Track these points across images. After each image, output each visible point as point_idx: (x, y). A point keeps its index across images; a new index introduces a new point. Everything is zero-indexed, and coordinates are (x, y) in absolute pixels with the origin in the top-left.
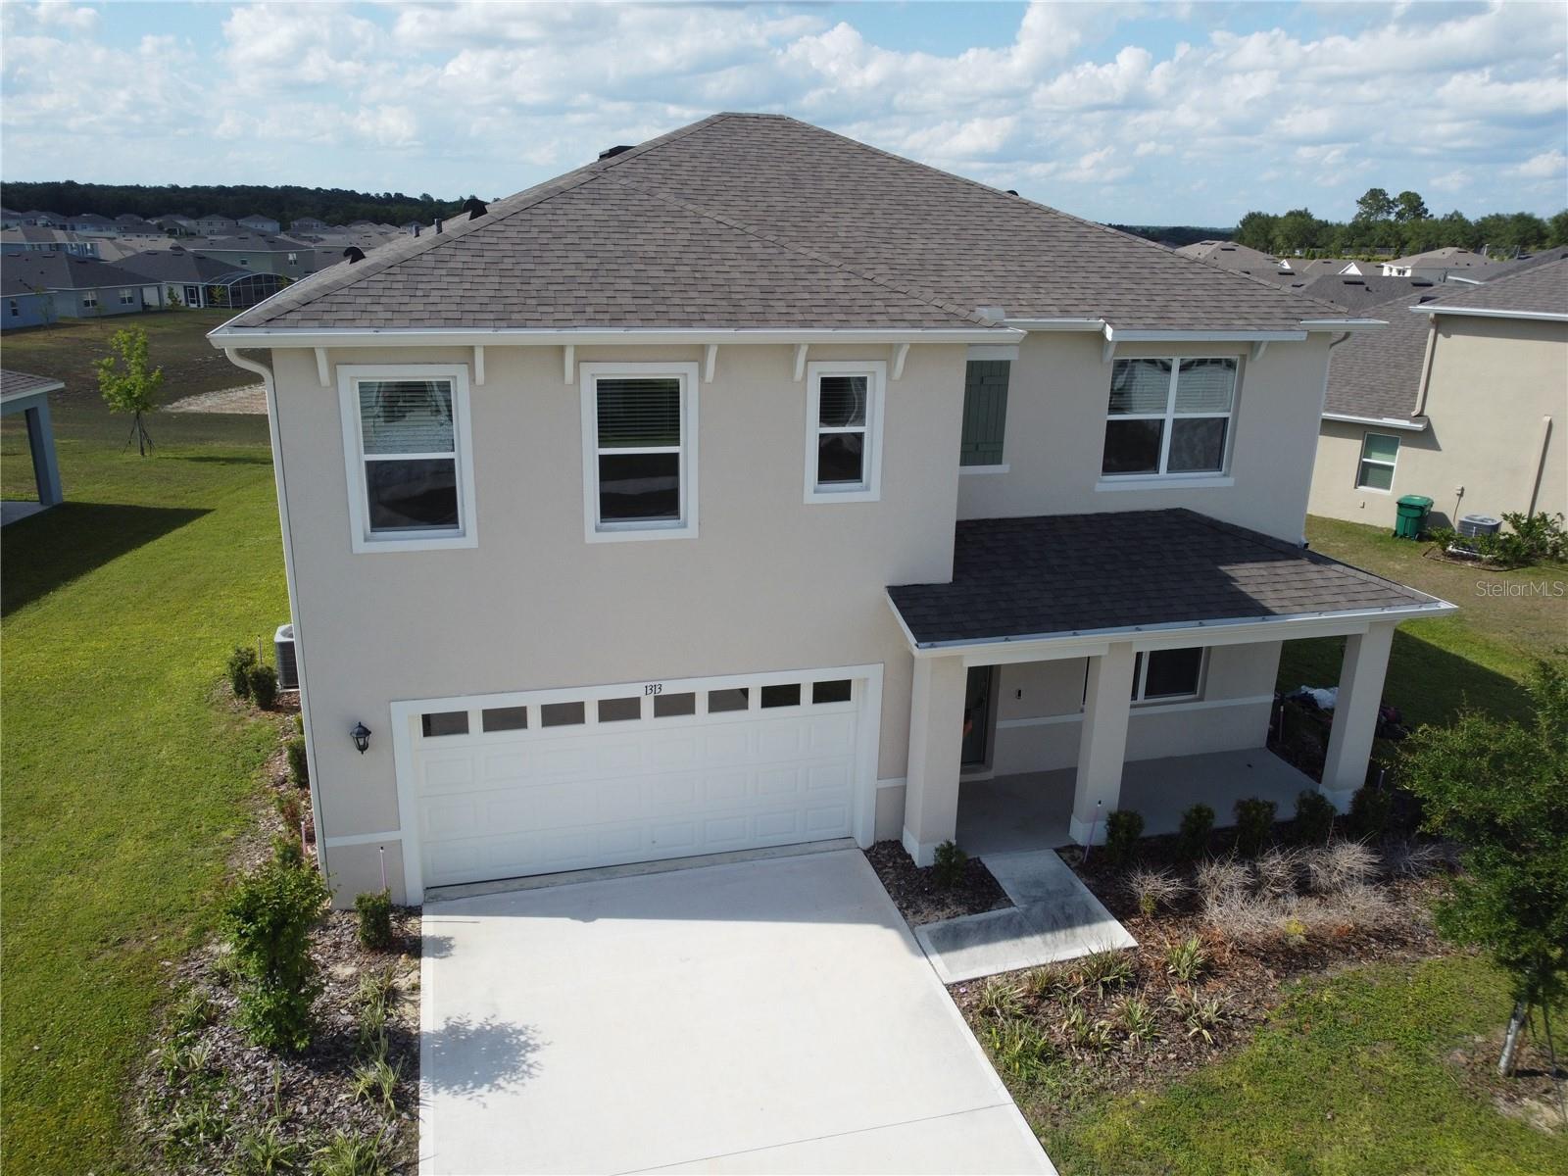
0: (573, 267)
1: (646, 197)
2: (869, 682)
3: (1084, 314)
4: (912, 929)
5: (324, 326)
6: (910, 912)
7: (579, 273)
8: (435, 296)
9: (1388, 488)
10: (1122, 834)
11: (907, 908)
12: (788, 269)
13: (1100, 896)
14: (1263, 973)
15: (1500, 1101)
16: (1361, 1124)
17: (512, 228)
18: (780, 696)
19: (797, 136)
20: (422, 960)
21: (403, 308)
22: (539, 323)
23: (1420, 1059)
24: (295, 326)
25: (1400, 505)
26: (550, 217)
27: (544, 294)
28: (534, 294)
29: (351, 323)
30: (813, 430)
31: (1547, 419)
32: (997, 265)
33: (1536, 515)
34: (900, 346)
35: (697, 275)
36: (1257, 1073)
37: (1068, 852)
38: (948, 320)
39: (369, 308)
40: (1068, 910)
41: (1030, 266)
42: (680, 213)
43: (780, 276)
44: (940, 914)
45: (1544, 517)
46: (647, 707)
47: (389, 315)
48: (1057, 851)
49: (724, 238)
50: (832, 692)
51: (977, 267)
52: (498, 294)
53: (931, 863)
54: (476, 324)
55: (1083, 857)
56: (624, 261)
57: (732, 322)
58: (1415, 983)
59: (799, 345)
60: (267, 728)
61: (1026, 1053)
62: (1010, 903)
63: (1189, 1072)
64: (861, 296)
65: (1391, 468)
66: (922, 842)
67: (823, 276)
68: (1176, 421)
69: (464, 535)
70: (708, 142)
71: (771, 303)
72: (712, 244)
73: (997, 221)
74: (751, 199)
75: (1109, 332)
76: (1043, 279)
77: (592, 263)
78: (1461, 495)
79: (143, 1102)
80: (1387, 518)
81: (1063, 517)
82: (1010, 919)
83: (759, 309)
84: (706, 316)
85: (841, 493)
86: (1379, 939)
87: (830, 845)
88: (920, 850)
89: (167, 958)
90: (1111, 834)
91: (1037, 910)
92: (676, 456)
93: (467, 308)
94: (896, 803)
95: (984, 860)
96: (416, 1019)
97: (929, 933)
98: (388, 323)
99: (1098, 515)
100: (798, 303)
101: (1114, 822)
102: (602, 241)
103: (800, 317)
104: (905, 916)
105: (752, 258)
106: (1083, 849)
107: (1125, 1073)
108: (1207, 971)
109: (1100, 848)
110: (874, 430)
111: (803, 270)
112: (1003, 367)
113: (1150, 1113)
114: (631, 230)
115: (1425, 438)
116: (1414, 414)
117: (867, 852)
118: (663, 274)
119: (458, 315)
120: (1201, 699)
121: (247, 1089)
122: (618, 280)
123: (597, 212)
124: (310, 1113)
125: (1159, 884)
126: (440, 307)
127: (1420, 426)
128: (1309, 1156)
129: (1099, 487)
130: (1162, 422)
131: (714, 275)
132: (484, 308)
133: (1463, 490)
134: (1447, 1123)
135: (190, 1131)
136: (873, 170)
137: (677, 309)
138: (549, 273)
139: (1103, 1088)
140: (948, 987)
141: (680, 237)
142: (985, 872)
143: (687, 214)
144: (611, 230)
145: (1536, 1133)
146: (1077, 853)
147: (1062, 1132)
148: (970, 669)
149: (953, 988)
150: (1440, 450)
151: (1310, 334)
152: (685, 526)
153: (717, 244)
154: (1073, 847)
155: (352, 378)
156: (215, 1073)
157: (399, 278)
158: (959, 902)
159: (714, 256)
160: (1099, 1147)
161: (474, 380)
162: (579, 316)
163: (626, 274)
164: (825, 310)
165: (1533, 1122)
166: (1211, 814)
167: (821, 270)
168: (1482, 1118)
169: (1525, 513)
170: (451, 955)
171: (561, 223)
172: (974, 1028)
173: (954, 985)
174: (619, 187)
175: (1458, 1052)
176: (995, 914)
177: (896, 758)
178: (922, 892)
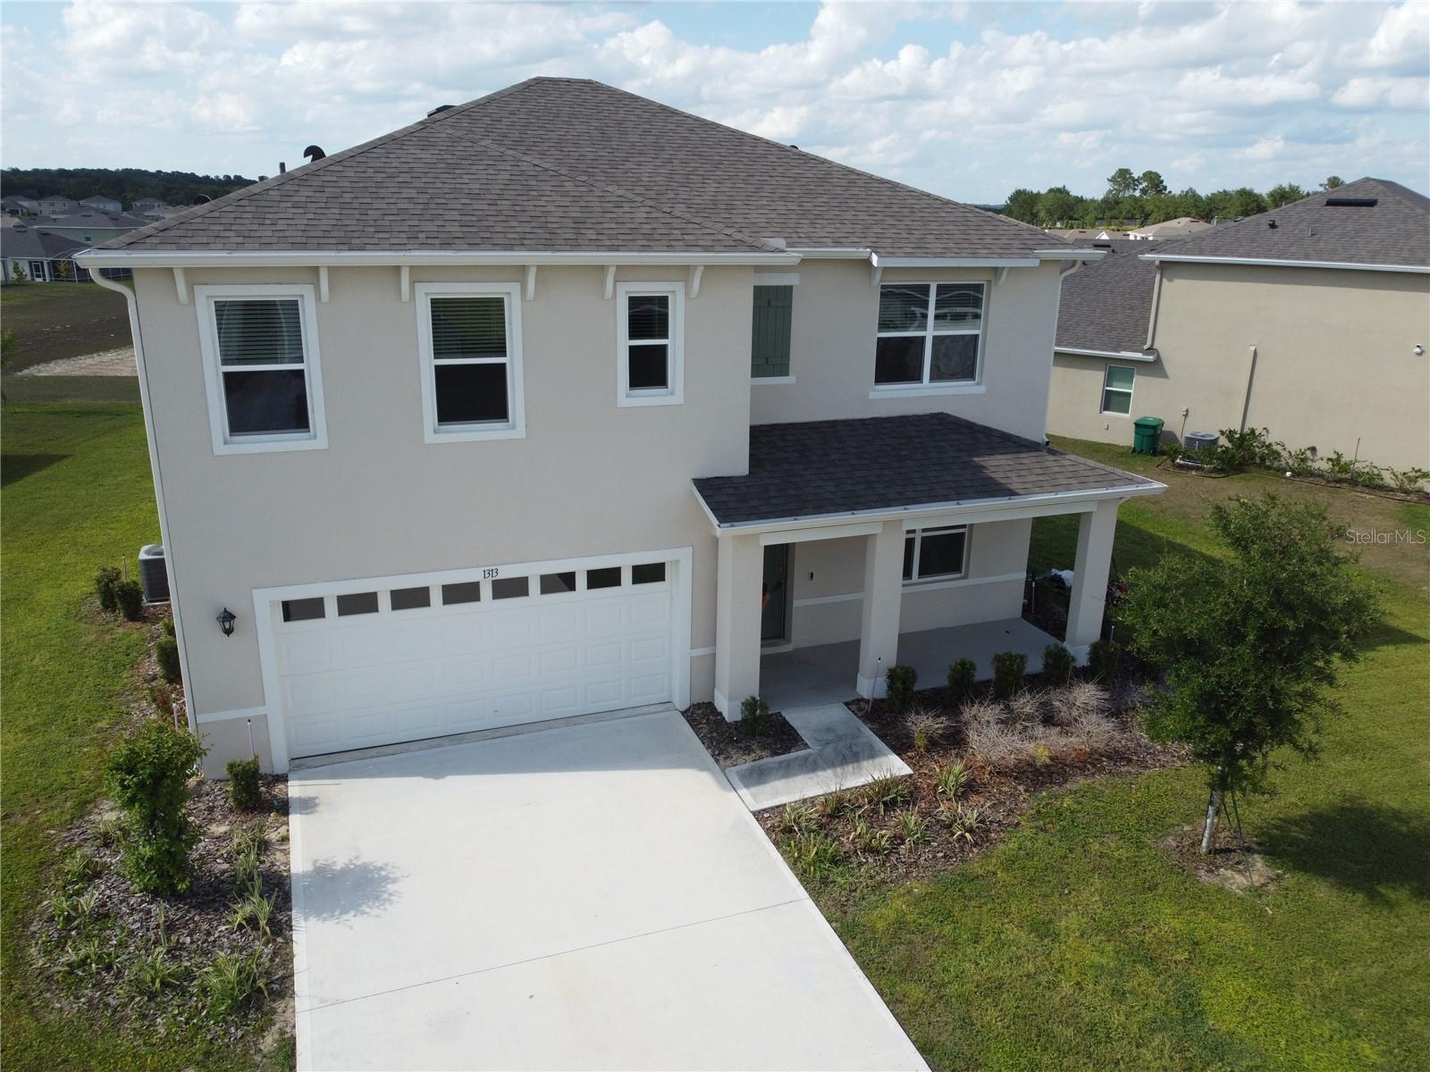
0: (406, 201)
1: (470, 144)
2: (681, 563)
3: (854, 244)
4: (723, 770)
5: (181, 248)
6: (721, 757)
7: (411, 206)
8: (281, 225)
9: (1127, 412)
10: (899, 685)
11: (719, 754)
12: (598, 204)
13: (883, 737)
14: (1015, 789)
15: (1202, 873)
16: (1091, 896)
17: (350, 169)
18: (604, 578)
19: (604, 97)
20: (290, 816)
21: (253, 234)
22: (376, 246)
23: (1139, 845)
24: (154, 248)
25: (1137, 425)
26: (384, 160)
27: (380, 223)
28: (372, 223)
29: (205, 246)
30: (623, 343)
31: (1253, 348)
32: (780, 205)
33: (1246, 430)
34: (696, 267)
35: (517, 208)
36: (1010, 863)
37: (855, 705)
38: (737, 245)
39: (222, 234)
40: (855, 749)
41: (808, 206)
42: (501, 158)
43: (590, 210)
44: (747, 758)
45: (1253, 431)
46: (486, 591)
47: (240, 240)
48: (847, 704)
49: (539, 178)
50: (650, 574)
51: (763, 207)
52: (339, 223)
53: (739, 717)
54: (319, 247)
55: (868, 708)
56: (451, 196)
57: (549, 245)
58: (1137, 790)
59: (608, 266)
60: (135, 636)
61: (820, 857)
62: (806, 746)
63: (955, 865)
64: (661, 226)
65: (1129, 394)
66: (731, 699)
67: (628, 210)
68: (935, 337)
69: (315, 437)
70: (524, 101)
71: (583, 231)
72: (531, 183)
73: (780, 169)
74: (564, 149)
75: (875, 260)
76: (819, 217)
77: (423, 198)
78: (1186, 416)
79: (37, 944)
80: (1127, 438)
81: (842, 421)
82: (806, 759)
83: (573, 236)
84: (526, 242)
85: (649, 397)
86: (1109, 758)
87: (653, 709)
88: (729, 708)
89: (52, 827)
90: (890, 687)
91: (829, 750)
92: (503, 366)
93: (311, 234)
94: (707, 669)
95: (783, 714)
96: (287, 864)
97: (738, 772)
98: (239, 247)
99: (872, 419)
100: (606, 232)
101: (893, 675)
102: (432, 180)
103: (608, 243)
104: (717, 761)
105: (565, 194)
106: (867, 701)
107: (902, 869)
108: (968, 789)
109: (882, 700)
110: (676, 343)
111: (610, 205)
112: (786, 292)
113: (921, 899)
114: (457, 171)
115: (1155, 367)
116: (1146, 347)
117: (683, 713)
118: (486, 207)
119: (304, 240)
120: (966, 577)
121: (134, 927)
122: (447, 212)
123: (426, 156)
124: (192, 942)
125: (929, 722)
126: (287, 234)
127: (1151, 358)
128: (1050, 921)
129: (872, 395)
130: (923, 338)
131: (532, 208)
132: (327, 234)
133: (1187, 411)
134: (1160, 891)
135: (83, 963)
136: (671, 127)
137: (502, 235)
138: (385, 206)
139: (884, 882)
140: (754, 814)
141: (500, 177)
142: (785, 723)
143: (507, 158)
144: (438, 171)
145: (1229, 894)
146: (862, 704)
147: (849, 918)
148: (766, 547)
149: (758, 815)
150: (1167, 377)
151: (1041, 261)
152: (513, 427)
153: (534, 183)
154: (860, 700)
155: (208, 297)
156: (102, 915)
157: (248, 209)
158: (763, 748)
159: (531, 193)
160: (880, 925)
161: (320, 299)
162: (411, 241)
163: (453, 207)
164: (630, 237)
165: (1227, 886)
166: (973, 667)
167: (625, 204)
168: (1187, 885)
169: (1238, 429)
170: (316, 811)
171: (394, 165)
172: (776, 843)
173: (759, 812)
174: (445, 135)
175: (1170, 839)
176: (793, 755)
177: (706, 630)
178: (732, 741)
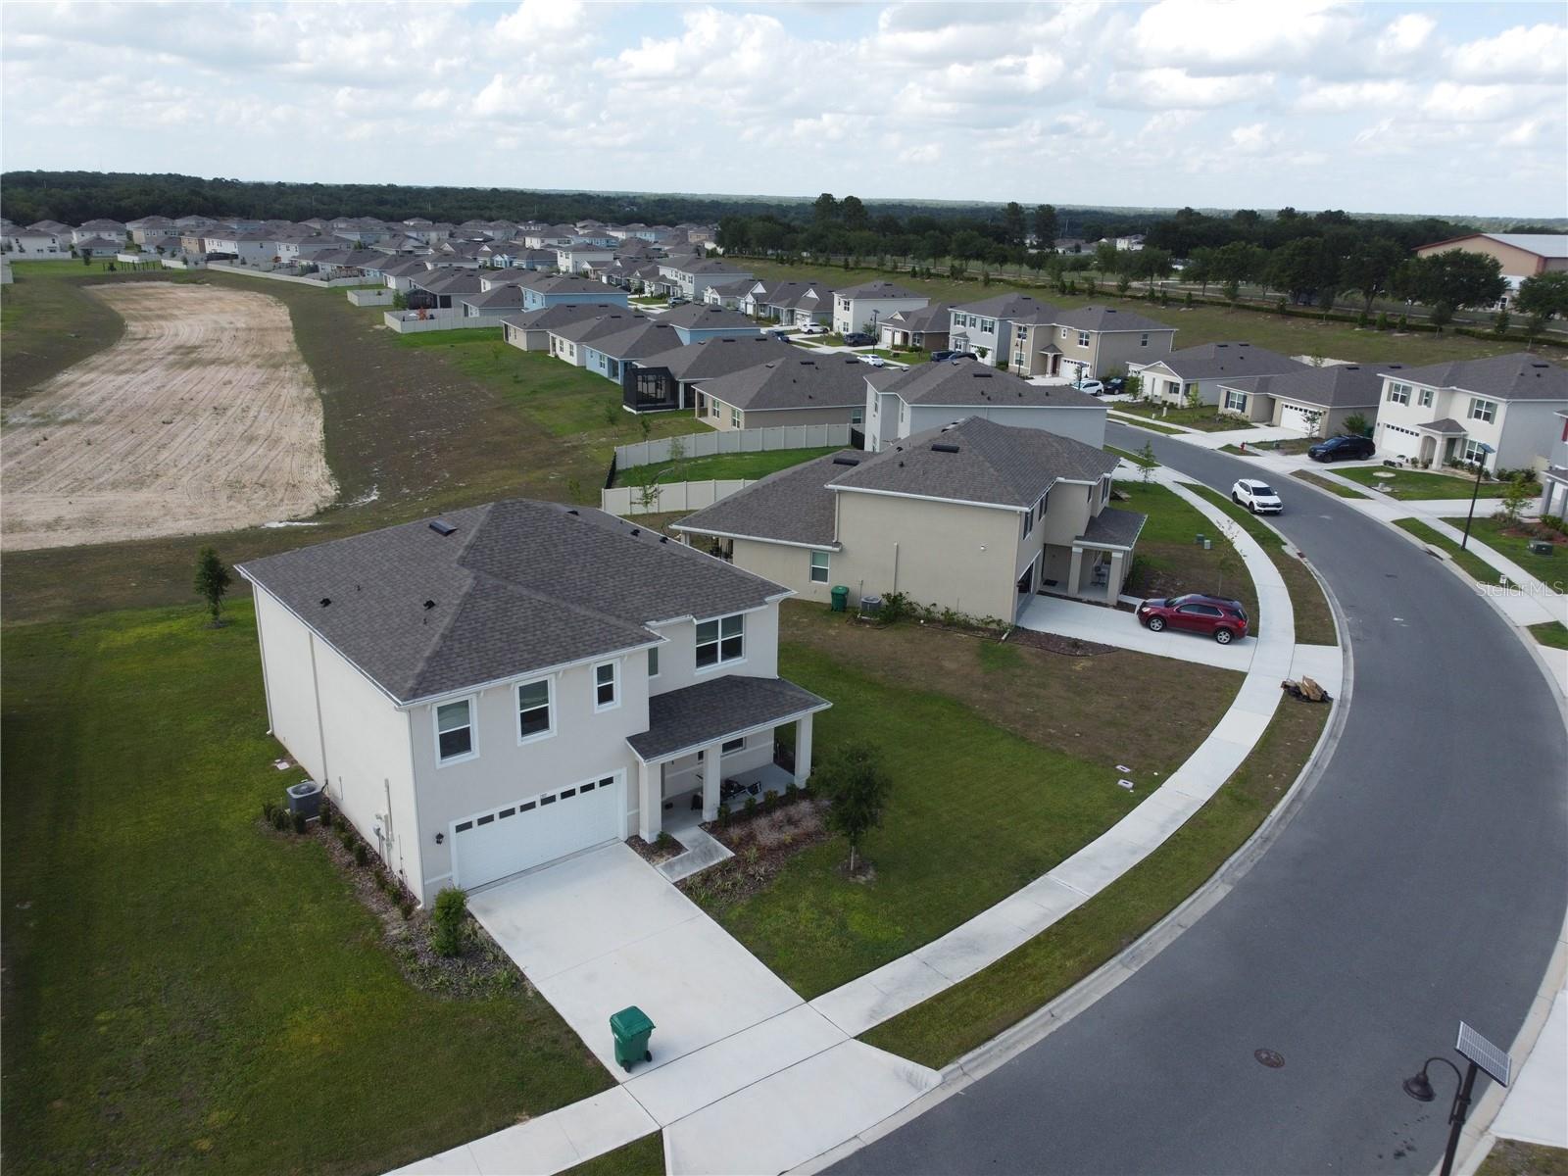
0: (499, 641)
1: (504, 590)
2: (621, 775)
3: (684, 613)
4: (654, 867)
6: (651, 861)
7: (503, 645)
8: (460, 669)
9: (827, 582)
10: (723, 814)
11: (649, 859)
12: (576, 624)
13: (719, 840)
14: (778, 855)
15: (850, 878)
16: (810, 894)
17: (464, 623)
18: (588, 788)
20: (477, 918)
21: (456, 678)
22: (503, 675)
23: (828, 871)
25: (833, 591)
26: (475, 613)
27: (497, 659)
28: (494, 660)
29: (440, 690)
30: (596, 686)
31: (896, 544)
32: (645, 590)
33: (897, 594)
34: (627, 654)
35: (546, 636)
36: (779, 887)
37: (704, 826)
38: (641, 640)
39: (442, 681)
40: (708, 848)
42: (523, 599)
43: (575, 629)
44: (663, 859)
45: (901, 594)
46: (538, 804)
47: (453, 684)
48: (700, 826)
49: (545, 610)
50: (607, 782)
51: (638, 593)
52: (481, 663)
53: (654, 841)
54: (482, 681)
55: (710, 826)
56: (515, 634)
58: (827, 847)
59: (591, 662)
60: (313, 843)
61: (706, 898)
62: (687, 850)
63: (758, 891)
64: (607, 633)
65: (826, 570)
66: (650, 833)
67: (590, 625)
68: (722, 641)
69: (473, 753)
71: (578, 645)
72: (542, 615)
74: (533, 567)
75: (695, 621)
76: (665, 595)
77: (506, 638)
78: (862, 586)
80: (828, 599)
81: (684, 689)
82: (687, 855)
83: (575, 650)
84: (558, 658)
85: (607, 706)
86: (816, 834)
87: (611, 842)
88: (648, 836)
90: (719, 816)
91: (697, 850)
92: (547, 707)
93: (475, 672)
94: (635, 820)
95: (673, 835)
96: (490, 936)
97: (661, 867)
98: (453, 687)
99: (696, 685)
100: (587, 644)
101: (720, 810)
102: (501, 623)
103: (590, 651)
104: (649, 862)
105: (560, 619)
106: (709, 823)
107: (738, 896)
108: (759, 859)
109: (717, 822)
110: (617, 683)
111: (582, 623)
113: (747, 906)
114: (508, 613)
115: (840, 554)
116: (834, 543)
117: (626, 842)
118: (533, 638)
119: (474, 678)
120: (745, 752)
122: (519, 645)
123: (490, 605)
125: (740, 831)
126: (466, 674)
127: (837, 551)
128: (795, 906)
129: (696, 674)
130: (716, 644)
131: (550, 633)
132: (481, 672)
133: (863, 582)
134: (835, 887)
137: (547, 656)
139: (732, 902)
140: (673, 884)
142: (675, 840)
143: (525, 598)
144: (500, 615)
146: (707, 825)
147: (722, 917)
148: (662, 765)
149: (675, 884)
150: (849, 561)
152: (551, 731)
154: (705, 823)
155: (436, 707)
157: (442, 662)
158: (669, 854)
159: (545, 622)
160: (734, 918)
161: (479, 699)
163: (519, 640)
164: (597, 644)
165: (859, 882)
168: (845, 884)
169: (892, 593)
171: (480, 615)
172: (686, 895)
173: (675, 882)
175: (839, 867)
176: (682, 855)
177: (635, 802)
178: (653, 853)
